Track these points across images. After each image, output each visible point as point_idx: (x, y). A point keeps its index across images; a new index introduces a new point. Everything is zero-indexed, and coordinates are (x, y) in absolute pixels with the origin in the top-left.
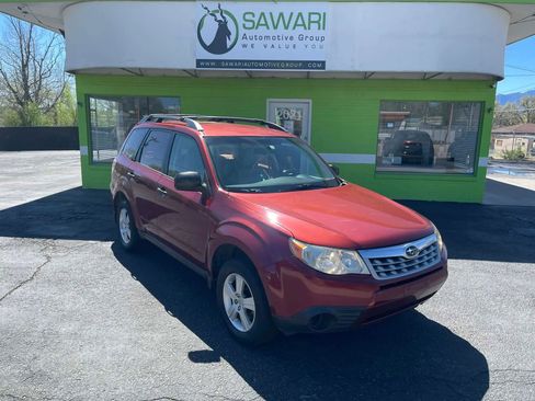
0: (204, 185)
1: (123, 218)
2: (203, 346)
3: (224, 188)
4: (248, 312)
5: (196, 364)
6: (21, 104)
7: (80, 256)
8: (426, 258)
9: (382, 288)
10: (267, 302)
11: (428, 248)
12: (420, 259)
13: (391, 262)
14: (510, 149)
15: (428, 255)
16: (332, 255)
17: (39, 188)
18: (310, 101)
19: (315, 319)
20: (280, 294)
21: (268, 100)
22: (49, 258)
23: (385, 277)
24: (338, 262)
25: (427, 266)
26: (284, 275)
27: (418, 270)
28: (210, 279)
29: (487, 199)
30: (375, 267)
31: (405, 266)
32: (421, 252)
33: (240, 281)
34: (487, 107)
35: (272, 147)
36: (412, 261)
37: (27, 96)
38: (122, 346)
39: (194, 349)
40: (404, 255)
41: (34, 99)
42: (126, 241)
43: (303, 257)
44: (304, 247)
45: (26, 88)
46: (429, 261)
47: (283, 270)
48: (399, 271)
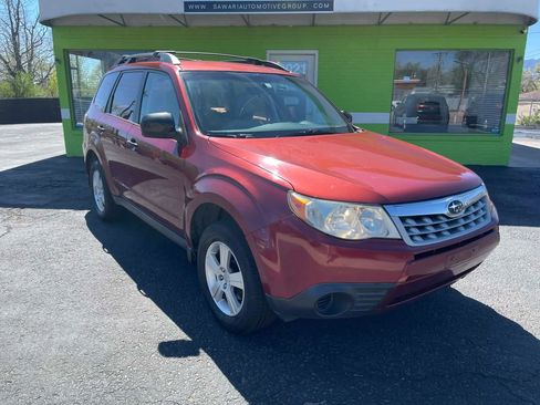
0: (180, 130)
1: (97, 182)
2: (179, 335)
3: (204, 133)
4: (236, 291)
5: (167, 360)
6: (13, 74)
7: (46, 227)
8: (474, 218)
9: (418, 257)
10: (259, 278)
11: (475, 205)
12: (465, 218)
13: (429, 221)
14: (527, 115)
15: (475, 213)
16: (347, 213)
17: (19, 157)
18: (316, 52)
19: (324, 301)
20: (276, 267)
21: (269, 52)
22: (9, 228)
23: (420, 243)
24: (355, 222)
25: (474, 228)
26: (280, 241)
27: (464, 233)
28: (189, 249)
29: (514, 162)
30: (407, 229)
31: (446, 227)
32: (467, 209)
33: (225, 251)
34: (517, 56)
35: (268, 85)
36: (456, 221)
37: (19, 67)
38: (74, 336)
39: (167, 339)
40: (446, 212)
41: (26, 69)
42: (101, 209)
43: (308, 217)
44: (308, 202)
45: (18, 58)
46: (476, 221)
47: (279, 236)
48: (438, 234)
